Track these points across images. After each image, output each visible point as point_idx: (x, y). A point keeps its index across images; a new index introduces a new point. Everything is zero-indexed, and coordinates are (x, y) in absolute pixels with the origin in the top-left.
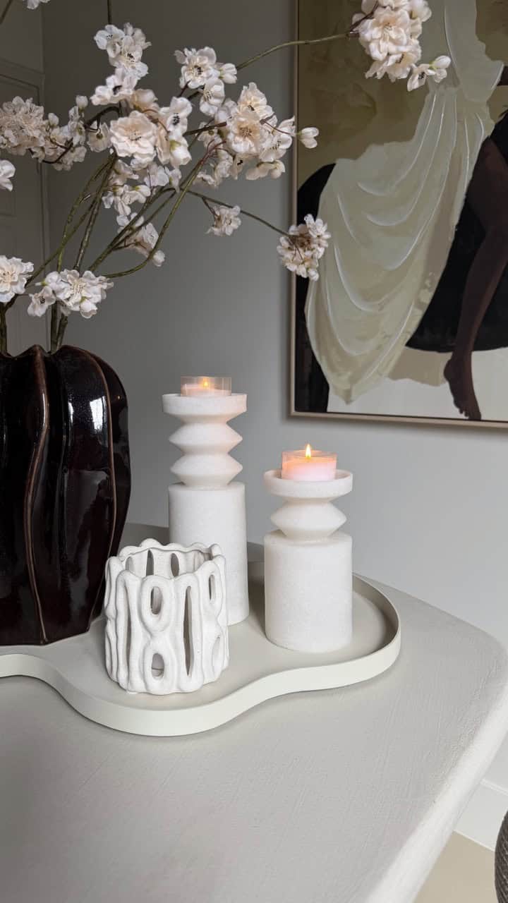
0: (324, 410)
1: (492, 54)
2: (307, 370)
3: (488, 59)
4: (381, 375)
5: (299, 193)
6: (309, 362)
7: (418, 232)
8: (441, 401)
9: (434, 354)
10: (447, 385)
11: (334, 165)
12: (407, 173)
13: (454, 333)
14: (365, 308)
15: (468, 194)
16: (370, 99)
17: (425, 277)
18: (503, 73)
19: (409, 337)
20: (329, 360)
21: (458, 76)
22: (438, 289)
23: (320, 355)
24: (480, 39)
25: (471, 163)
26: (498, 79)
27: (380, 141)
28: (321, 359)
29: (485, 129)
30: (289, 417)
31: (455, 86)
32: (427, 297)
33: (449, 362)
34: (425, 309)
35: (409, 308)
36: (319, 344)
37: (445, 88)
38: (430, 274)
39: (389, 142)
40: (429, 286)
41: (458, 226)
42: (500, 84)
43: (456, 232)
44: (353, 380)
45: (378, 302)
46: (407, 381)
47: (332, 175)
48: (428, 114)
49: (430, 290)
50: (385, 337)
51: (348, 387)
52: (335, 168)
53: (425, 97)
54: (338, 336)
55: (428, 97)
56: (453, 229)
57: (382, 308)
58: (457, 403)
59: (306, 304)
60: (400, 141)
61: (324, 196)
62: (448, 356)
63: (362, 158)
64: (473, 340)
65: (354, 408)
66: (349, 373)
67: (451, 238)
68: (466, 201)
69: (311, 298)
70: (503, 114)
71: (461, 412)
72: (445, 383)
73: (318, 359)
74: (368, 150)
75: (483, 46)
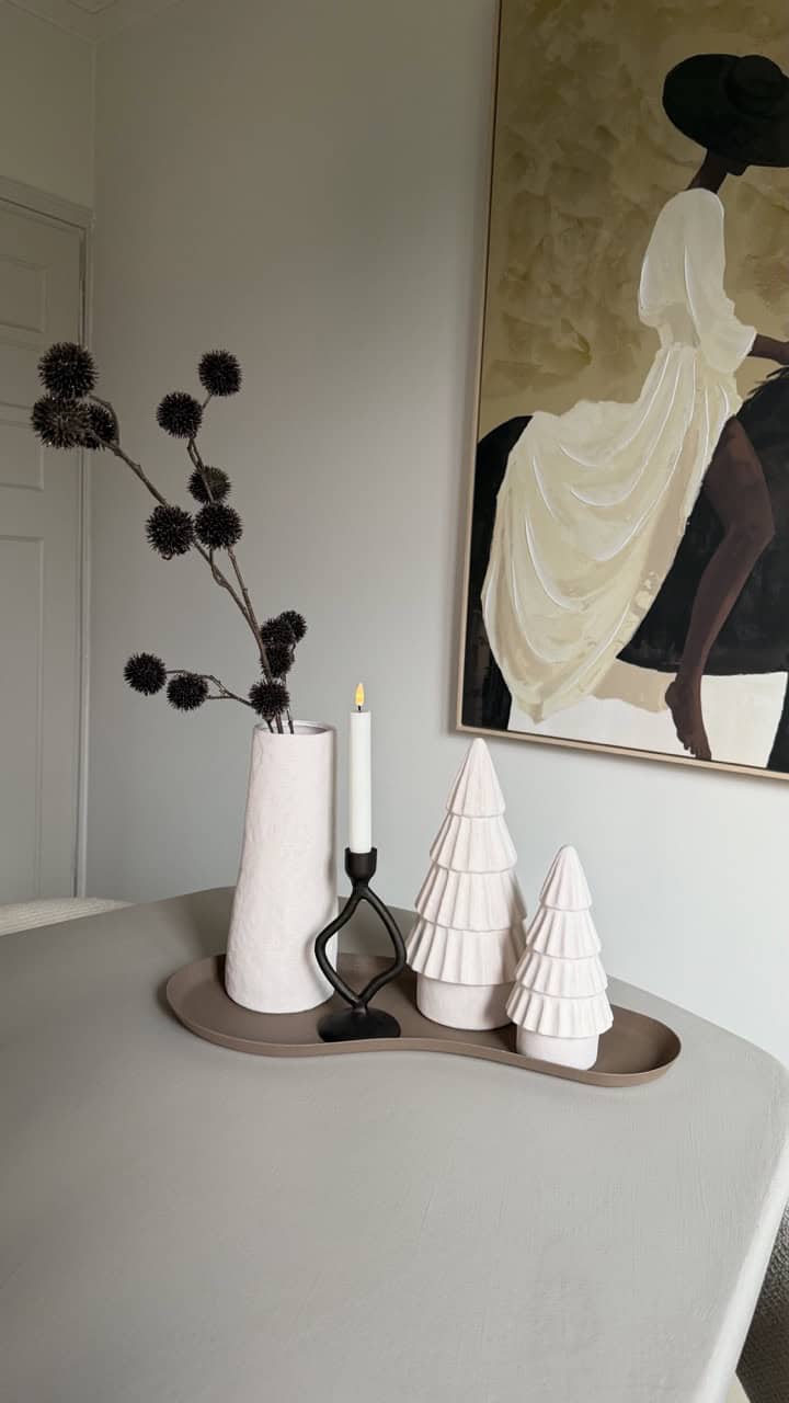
0: (503, 726)
1: (743, 315)
2: (482, 673)
3: (735, 323)
4: (582, 691)
5: (480, 446)
6: (483, 664)
7: (638, 519)
8: (661, 731)
9: (655, 671)
10: (669, 710)
11: (530, 418)
12: (627, 443)
13: (680, 650)
14: (564, 603)
15: (704, 481)
16: (583, 341)
17: (645, 575)
18: (755, 342)
19: (621, 647)
20: (513, 666)
21: (698, 332)
22: (660, 592)
23: (501, 656)
24: (728, 296)
25: (711, 442)
26: (749, 348)
27: (594, 399)
28: (501, 661)
29: (732, 405)
30: (452, 730)
31: (694, 345)
32: (647, 601)
33: (672, 684)
34: (644, 615)
35: (624, 610)
36: (499, 641)
37: (682, 347)
38: (652, 574)
39: (605, 399)
40: (649, 587)
41: (690, 519)
42: (750, 355)
43: (687, 526)
44: (546, 693)
45: (584, 598)
46: (618, 701)
47: (526, 430)
48: (656, 377)
49: (650, 592)
50: (590, 644)
51: (538, 702)
52: (531, 421)
53: (655, 352)
54: (525, 633)
55: (659, 354)
56: (683, 523)
57: (586, 607)
58: (681, 736)
59: (484, 587)
60: (620, 402)
61: (514, 457)
62: (672, 677)
63: (568, 414)
64: (703, 661)
65: (543, 728)
66: (540, 684)
67: (681, 533)
68: (702, 489)
69: (490, 584)
70: (752, 391)
71: (686, 748)
72: (664, 708)
73: (497, 661)
74: (576, 406)
75: (731, 305)
